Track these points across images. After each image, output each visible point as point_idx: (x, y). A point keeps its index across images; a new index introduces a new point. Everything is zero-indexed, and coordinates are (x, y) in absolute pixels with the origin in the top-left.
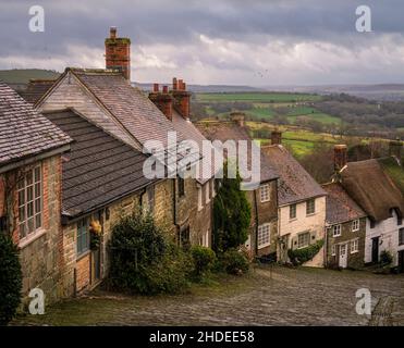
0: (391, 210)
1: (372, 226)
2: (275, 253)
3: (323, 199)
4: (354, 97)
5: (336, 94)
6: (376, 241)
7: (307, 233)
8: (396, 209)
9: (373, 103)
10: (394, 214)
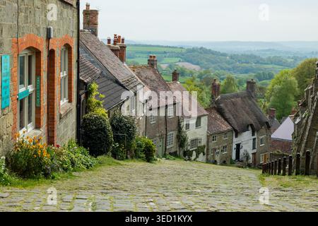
0: (248, 126)
1: (236, 136)
2: (176, 152)
3: (206, 118)
4: (210, 50)
5: (197, 48)
6: (238, 146)
7: (196, 140)
8: (251, 125)
9: (224, 55)
10: (250, 128)
